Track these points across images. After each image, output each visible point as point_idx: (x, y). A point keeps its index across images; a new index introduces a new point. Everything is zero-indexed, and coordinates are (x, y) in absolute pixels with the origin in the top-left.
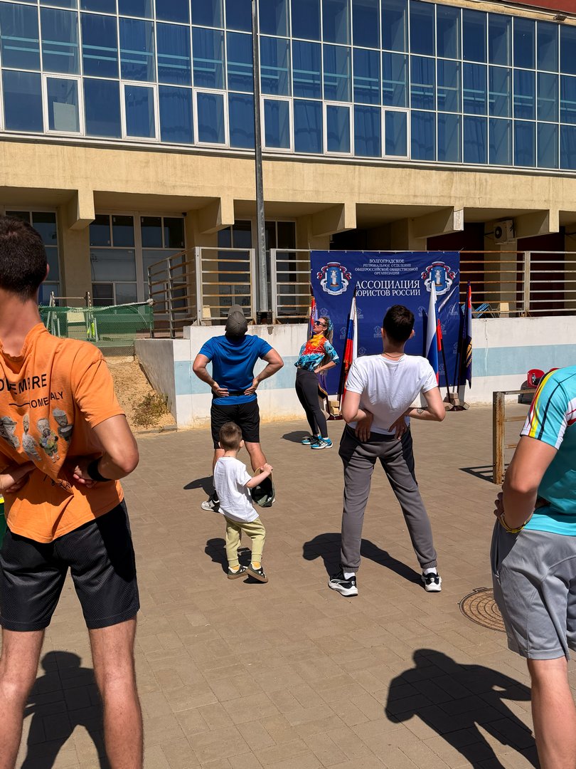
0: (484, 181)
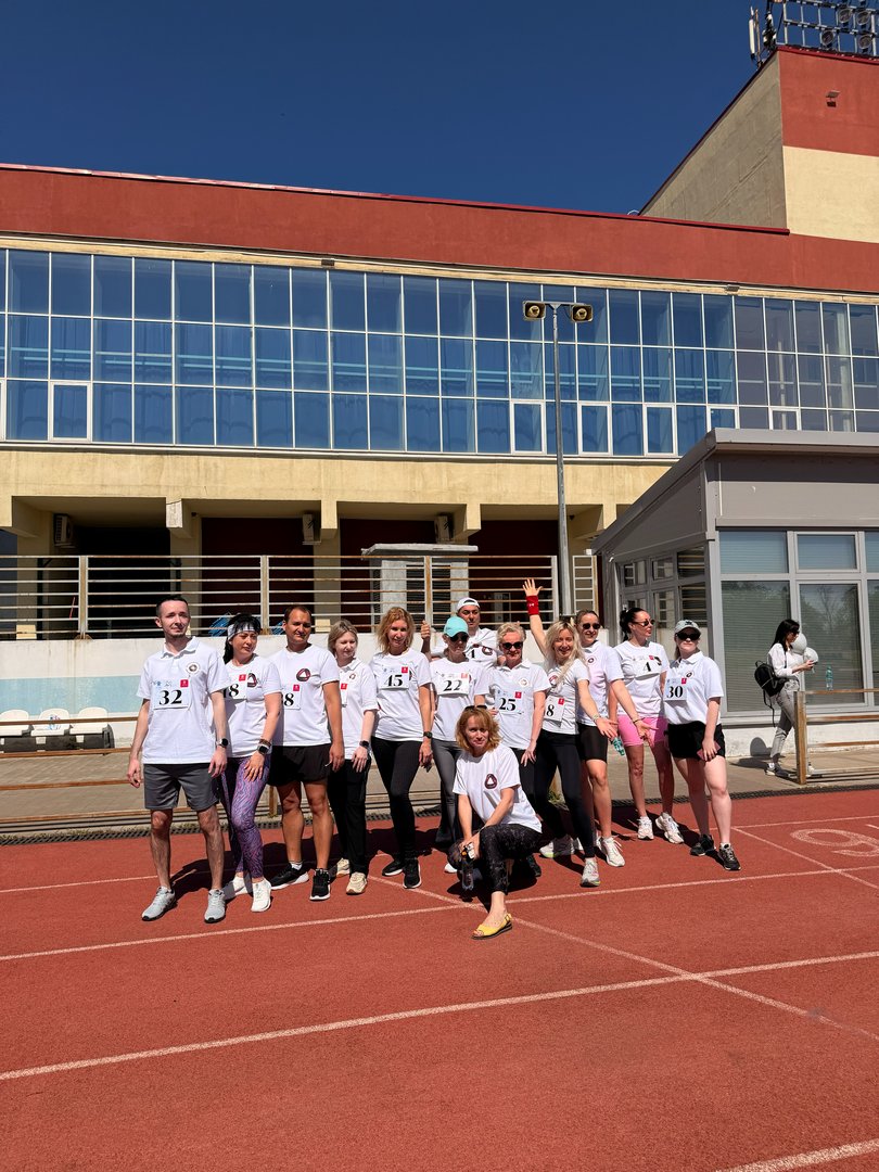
0: (212, 466)
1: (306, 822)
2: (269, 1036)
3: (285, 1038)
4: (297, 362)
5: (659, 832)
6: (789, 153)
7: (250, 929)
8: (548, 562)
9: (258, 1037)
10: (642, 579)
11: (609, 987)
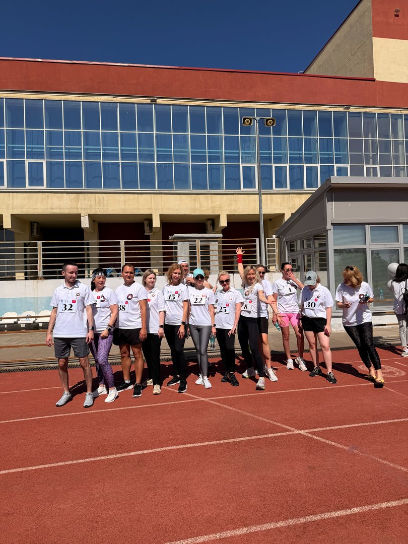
0: (102, 199)
1: (132, 362)
2: (103, 458)
3: (110, 459)
4: (140, 149)
5: (296, 365)
6: (377, 41)
7: (103, 410)
8: (255, 241)
9: (98, 458)
10: (299, 248)
11: (260, 437)
